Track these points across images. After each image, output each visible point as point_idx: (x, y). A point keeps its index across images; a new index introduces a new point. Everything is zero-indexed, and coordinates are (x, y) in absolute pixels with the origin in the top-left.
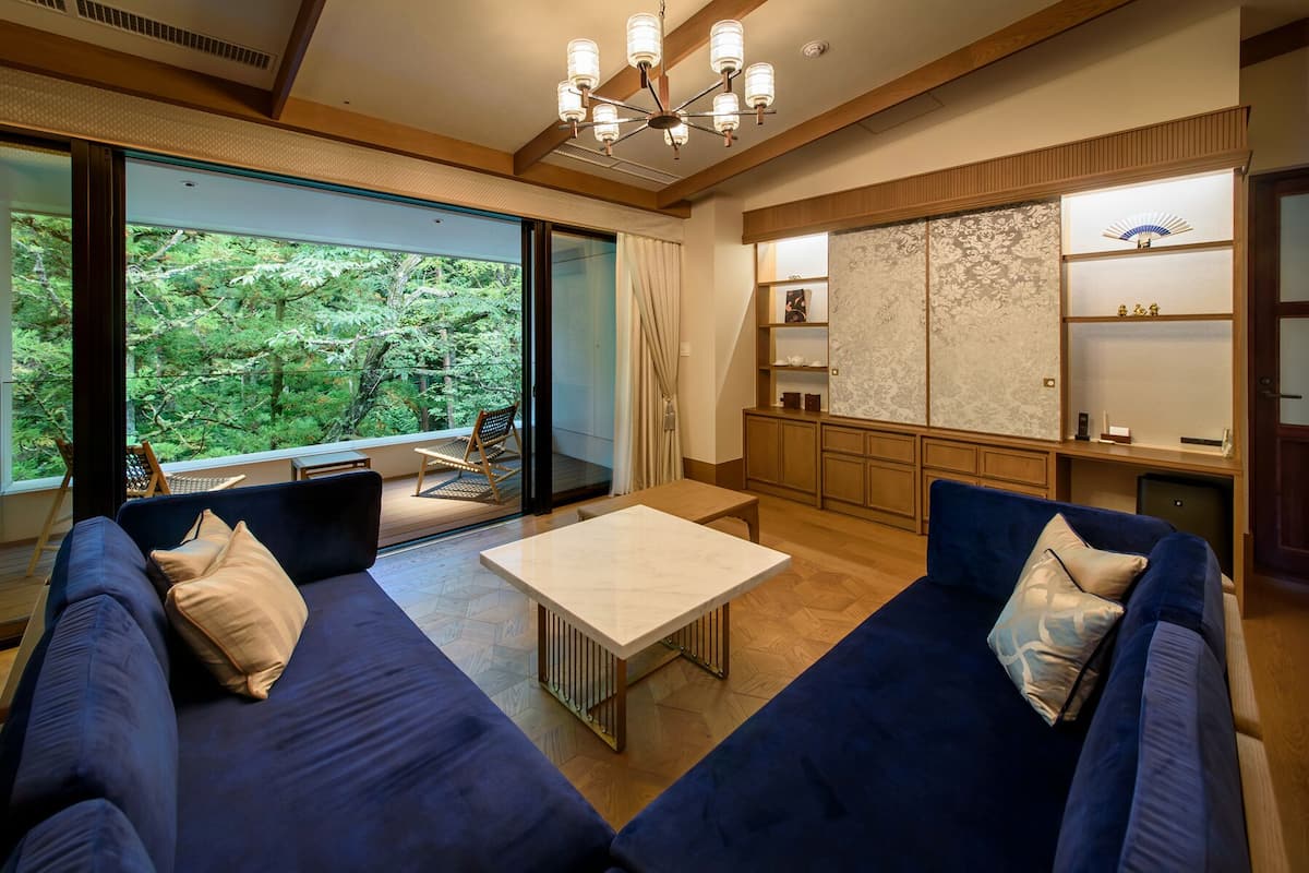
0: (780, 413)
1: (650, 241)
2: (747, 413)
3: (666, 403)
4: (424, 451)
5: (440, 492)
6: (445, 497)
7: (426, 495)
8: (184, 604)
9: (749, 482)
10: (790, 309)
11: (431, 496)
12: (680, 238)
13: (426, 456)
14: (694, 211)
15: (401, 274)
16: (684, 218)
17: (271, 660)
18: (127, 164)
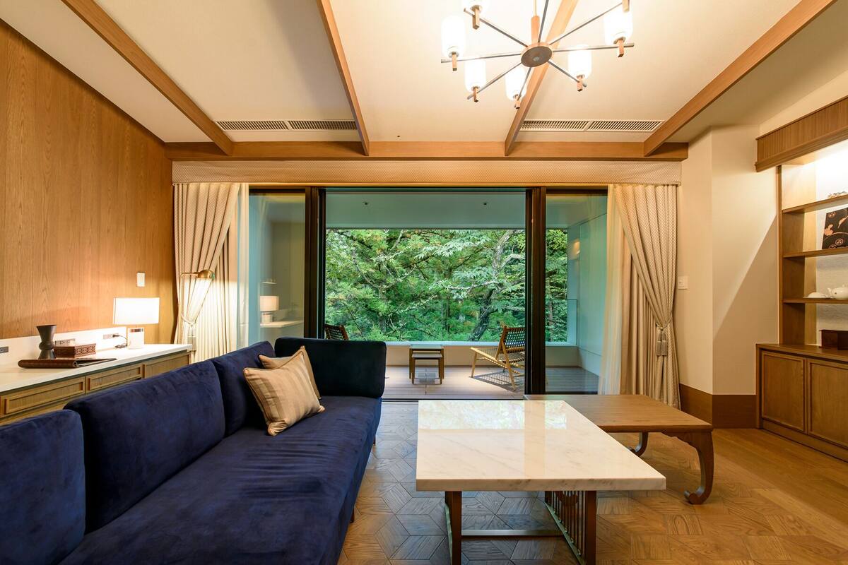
0: (819, 353)
1: (640, 186)
2: (761, 349)
3: (659, 331)
4: (476, 350)
5: (485, 378)
6: (489, 382)
7: (477, 378)
8: (249, 378)
9: (765, 422)
10: (830, 233)
11: (481, 380)
12: (676, 179)
13: (476, 353)
14: (692, 151)
15: (499, 247)
16: (681, 160)
17: (280, 418)
18: (327, 195)
